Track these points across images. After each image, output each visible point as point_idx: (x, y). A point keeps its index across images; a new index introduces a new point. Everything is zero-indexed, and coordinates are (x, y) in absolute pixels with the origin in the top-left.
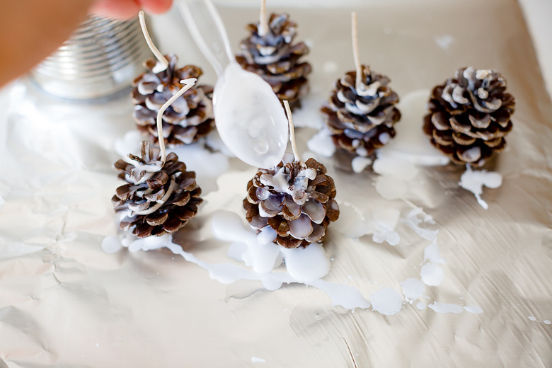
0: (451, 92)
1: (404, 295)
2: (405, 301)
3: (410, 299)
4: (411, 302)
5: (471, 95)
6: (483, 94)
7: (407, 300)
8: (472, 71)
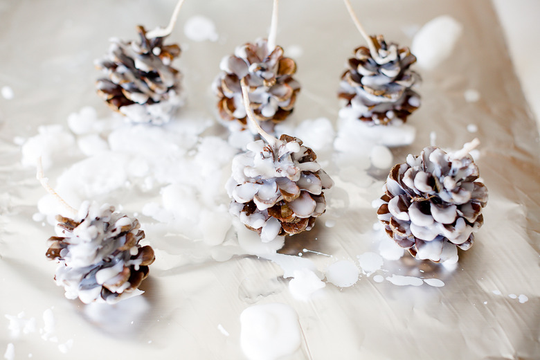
0: (412, 177)
1: (361, 268)
2: (361, 274)
3: (366, 272)
4: (368, 275)
5: (437, 182)
6: (449, 183)
7: (365, 273)
8: (440, 154)
